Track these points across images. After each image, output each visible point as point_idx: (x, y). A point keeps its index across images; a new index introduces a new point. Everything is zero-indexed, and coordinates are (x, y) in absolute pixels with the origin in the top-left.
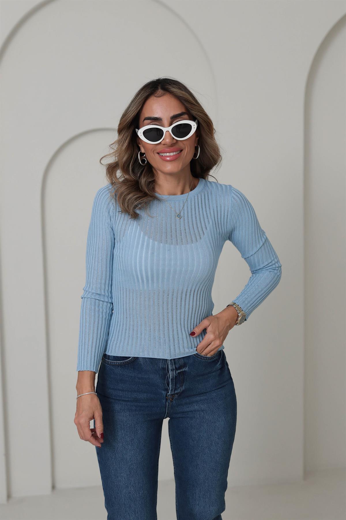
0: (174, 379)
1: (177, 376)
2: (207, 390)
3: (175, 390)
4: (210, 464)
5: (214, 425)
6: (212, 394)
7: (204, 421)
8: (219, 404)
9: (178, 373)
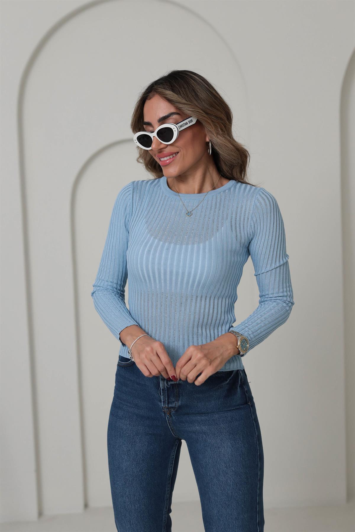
0: (166, 389)
1: (170, 388)
2: (208, 411)
3: (168, 403)
4: (221, 498)
5: (218, 451)
6: (215, 416)
7: (207, 445)
8: (221, 428)
9: (171, 384)
